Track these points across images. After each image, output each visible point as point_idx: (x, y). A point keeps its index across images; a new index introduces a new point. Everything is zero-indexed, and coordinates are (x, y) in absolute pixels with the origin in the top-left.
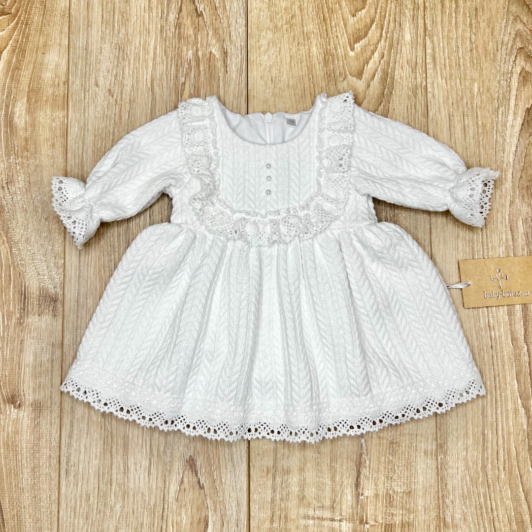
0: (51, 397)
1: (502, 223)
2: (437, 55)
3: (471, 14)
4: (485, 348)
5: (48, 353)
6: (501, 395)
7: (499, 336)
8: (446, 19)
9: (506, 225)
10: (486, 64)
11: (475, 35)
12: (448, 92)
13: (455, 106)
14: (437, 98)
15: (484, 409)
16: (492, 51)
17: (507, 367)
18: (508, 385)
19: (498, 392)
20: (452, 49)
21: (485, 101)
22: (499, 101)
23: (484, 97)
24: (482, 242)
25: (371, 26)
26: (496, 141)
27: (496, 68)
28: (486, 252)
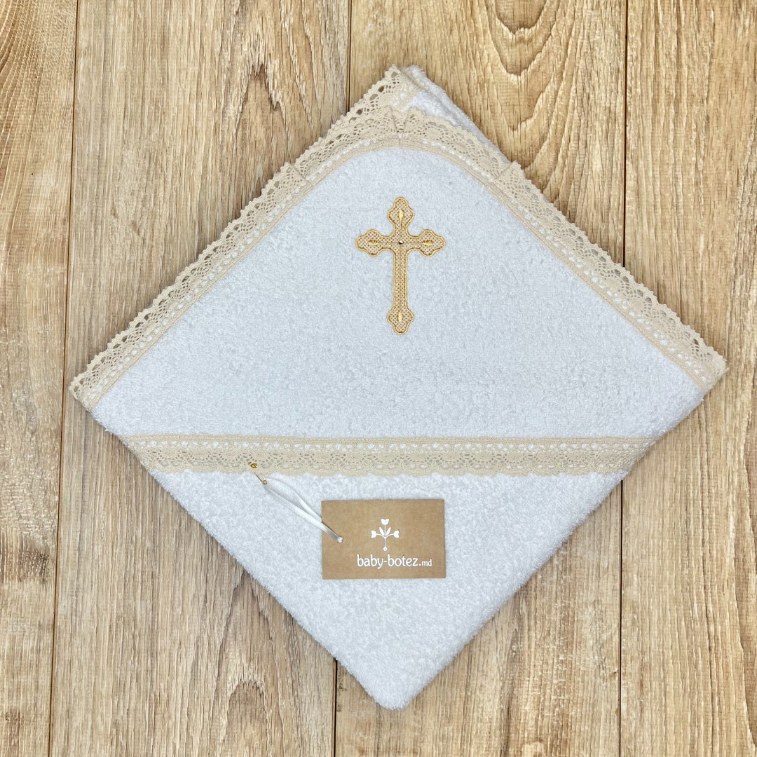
0: (36, 705)
1: (733, 456)
2: (643, 190)
3: (700, 125)
4: (699, 650)
5: (31, 639)
6: (721, 723)
7: (722, 633)
8: (659, 132)
9: (739, 461)
10: (719, 206)
11: (704, 158)
12: (657, 249)
13: (668, 272)
14: (640, 257)
15: (694, 744)
16: (729, 186)
17: (732, 680)
18: (732, 708)
19: (717, 720)
20: (667, 180)
21: (715, 264)
22: (738, 265)
23: (714, 258)
24: (702, 486)
25: (540, 146)
26: (730, 328)
27: (734, 213)
28: (706, 501)
